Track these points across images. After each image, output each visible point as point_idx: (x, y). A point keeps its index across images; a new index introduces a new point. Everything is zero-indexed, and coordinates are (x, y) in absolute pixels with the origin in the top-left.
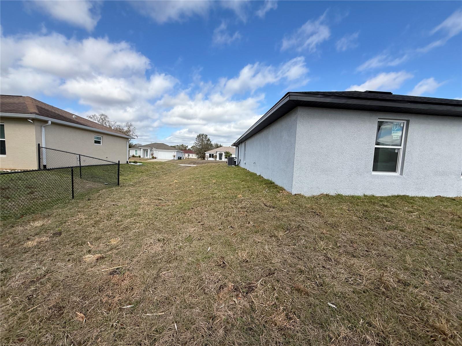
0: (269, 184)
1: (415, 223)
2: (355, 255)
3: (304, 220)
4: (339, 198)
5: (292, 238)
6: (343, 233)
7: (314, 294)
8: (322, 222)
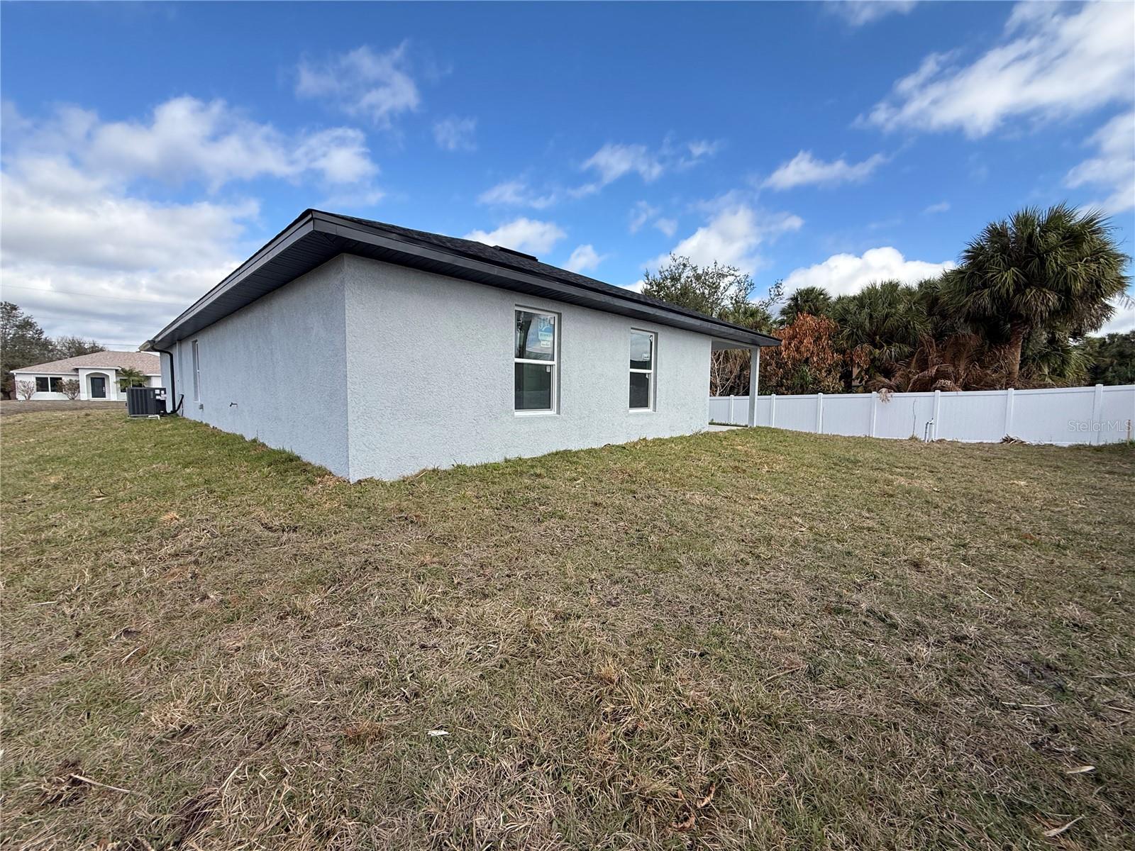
0: (283, 463)
1: (579, 497)
2: (487, 592)
3: (380, 545)
4: (460, 474)
5: (346, 602)
6: (466, 551)
7: (396, 728)
8: (423, 537)
